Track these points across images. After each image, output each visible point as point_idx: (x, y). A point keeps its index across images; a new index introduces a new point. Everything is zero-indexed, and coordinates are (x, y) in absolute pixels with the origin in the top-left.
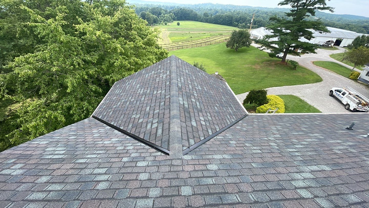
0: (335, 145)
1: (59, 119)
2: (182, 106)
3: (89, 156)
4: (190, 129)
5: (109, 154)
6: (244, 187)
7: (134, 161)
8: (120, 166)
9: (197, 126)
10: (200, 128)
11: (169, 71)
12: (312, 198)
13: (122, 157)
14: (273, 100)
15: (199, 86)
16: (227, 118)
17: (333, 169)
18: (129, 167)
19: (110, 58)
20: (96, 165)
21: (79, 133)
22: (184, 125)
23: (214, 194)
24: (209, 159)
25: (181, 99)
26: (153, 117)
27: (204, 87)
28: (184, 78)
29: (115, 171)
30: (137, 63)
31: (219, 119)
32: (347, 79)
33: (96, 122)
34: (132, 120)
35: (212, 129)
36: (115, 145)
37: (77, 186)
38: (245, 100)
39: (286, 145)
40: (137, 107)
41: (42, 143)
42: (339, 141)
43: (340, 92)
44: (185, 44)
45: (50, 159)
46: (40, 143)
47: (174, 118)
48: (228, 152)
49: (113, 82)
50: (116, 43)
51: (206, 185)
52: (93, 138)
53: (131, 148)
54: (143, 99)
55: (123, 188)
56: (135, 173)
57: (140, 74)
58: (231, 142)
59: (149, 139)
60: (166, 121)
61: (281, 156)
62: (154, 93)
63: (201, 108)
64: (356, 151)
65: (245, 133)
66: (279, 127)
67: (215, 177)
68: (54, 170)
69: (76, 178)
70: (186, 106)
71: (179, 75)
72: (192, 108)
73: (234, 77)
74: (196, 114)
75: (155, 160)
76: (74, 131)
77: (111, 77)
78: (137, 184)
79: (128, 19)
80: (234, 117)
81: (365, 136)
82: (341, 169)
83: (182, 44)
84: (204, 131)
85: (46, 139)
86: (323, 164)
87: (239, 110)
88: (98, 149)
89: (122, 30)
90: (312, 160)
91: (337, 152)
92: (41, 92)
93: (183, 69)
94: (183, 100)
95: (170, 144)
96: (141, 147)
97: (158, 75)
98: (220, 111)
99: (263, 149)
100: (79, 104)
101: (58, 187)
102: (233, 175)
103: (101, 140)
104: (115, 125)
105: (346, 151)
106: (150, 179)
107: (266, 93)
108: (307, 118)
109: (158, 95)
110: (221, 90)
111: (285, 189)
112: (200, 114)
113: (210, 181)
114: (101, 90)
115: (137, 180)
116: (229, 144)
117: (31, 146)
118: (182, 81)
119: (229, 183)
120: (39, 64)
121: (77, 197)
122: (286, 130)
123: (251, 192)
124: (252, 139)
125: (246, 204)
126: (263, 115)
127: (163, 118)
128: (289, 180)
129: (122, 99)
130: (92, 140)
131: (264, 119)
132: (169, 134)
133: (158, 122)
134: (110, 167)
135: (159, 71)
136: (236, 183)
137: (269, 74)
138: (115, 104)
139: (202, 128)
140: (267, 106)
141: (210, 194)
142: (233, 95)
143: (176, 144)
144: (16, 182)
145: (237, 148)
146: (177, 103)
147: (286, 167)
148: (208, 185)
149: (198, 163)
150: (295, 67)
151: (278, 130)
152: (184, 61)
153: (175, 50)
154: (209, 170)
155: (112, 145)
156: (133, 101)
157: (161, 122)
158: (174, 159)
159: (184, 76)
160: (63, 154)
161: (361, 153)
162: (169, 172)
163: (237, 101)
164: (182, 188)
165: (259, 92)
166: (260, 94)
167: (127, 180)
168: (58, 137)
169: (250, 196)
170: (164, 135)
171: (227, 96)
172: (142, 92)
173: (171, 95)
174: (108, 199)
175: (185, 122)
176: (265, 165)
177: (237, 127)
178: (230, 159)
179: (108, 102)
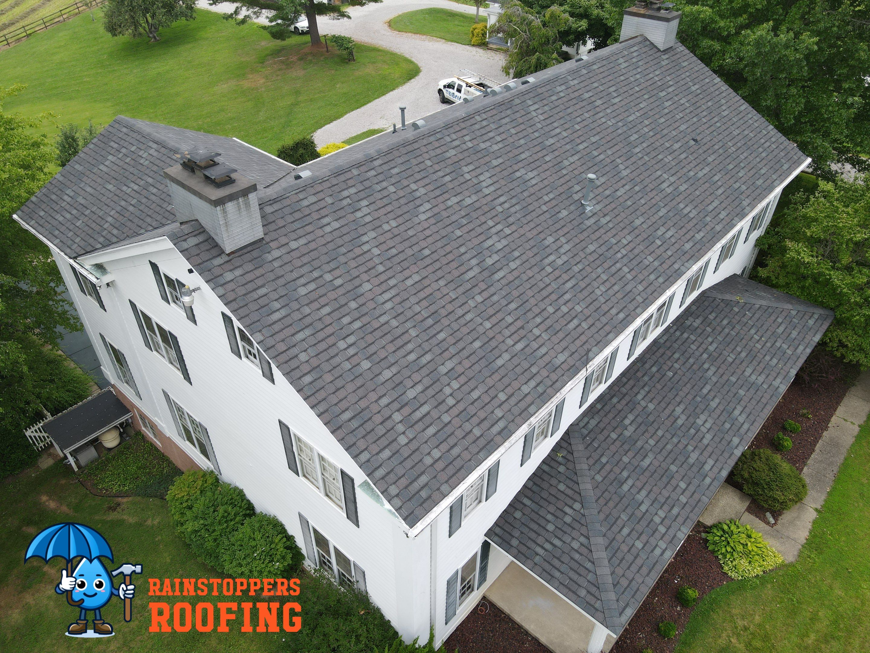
11: (151, 143)
32: (467, 47)
43: (453, 88)
97: (135, 156)
107: (313, 143)
135: (124, 150)
150: (351, 53)
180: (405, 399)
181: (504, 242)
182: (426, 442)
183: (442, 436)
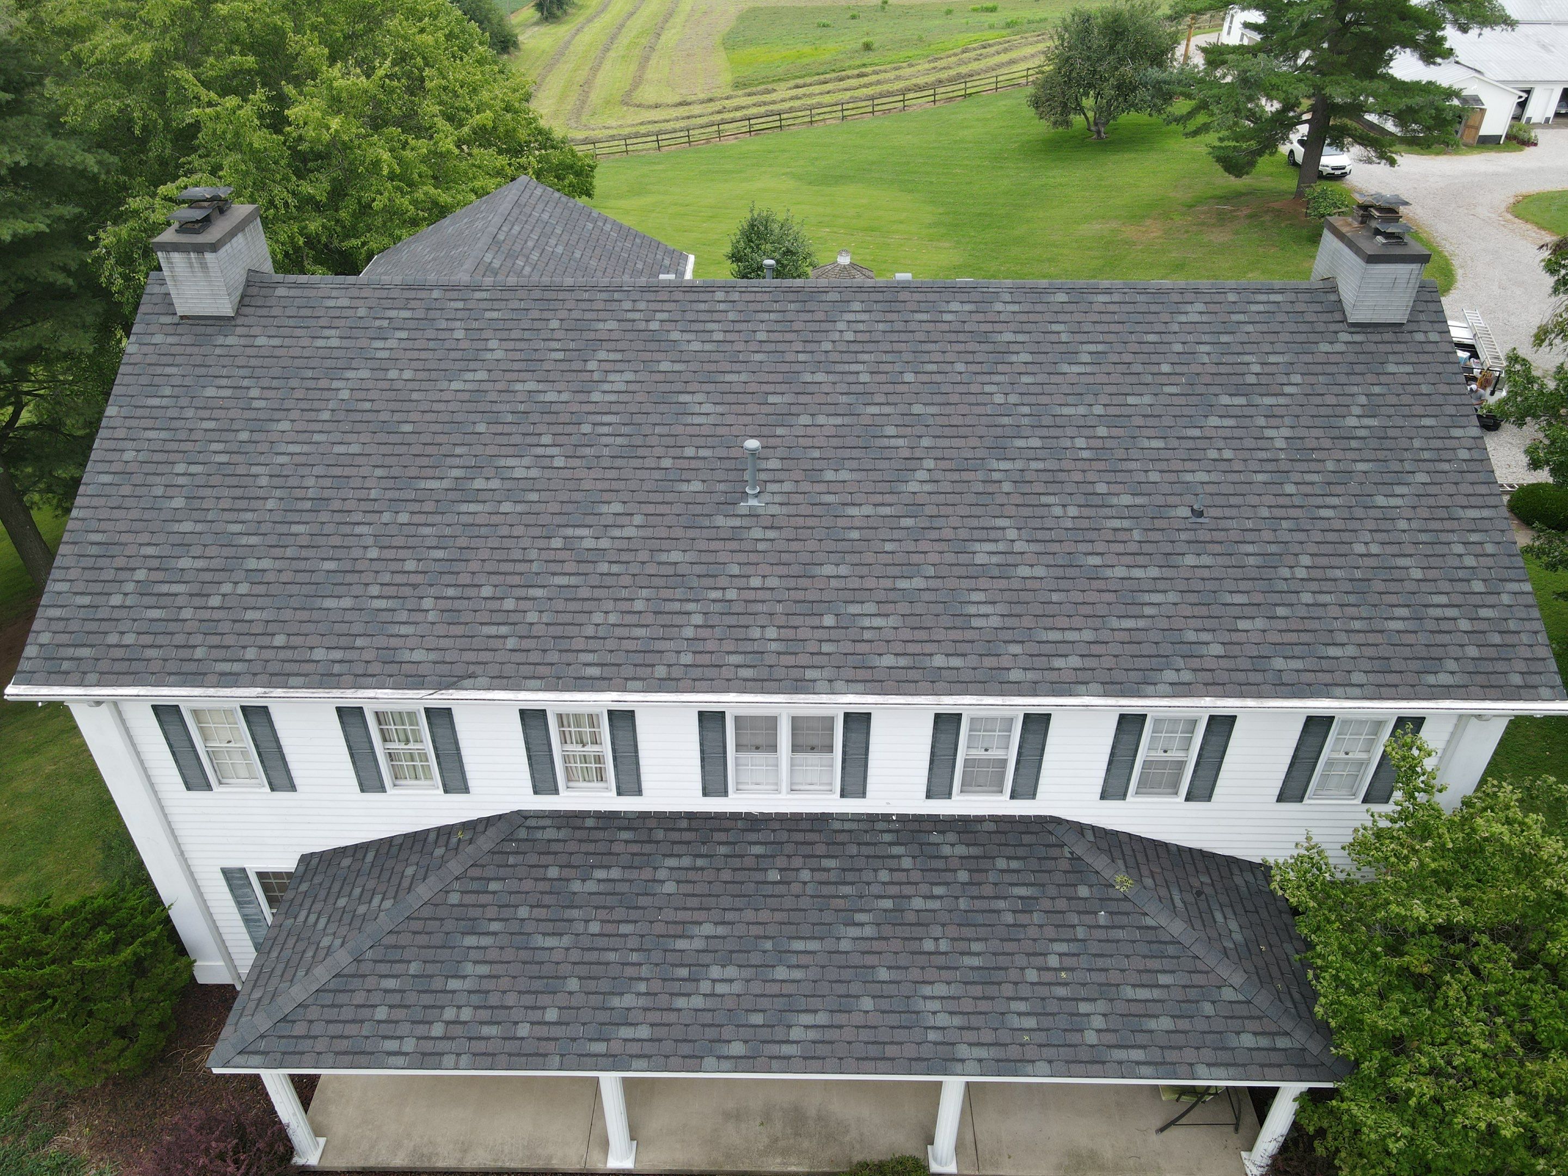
57: (437, 230)
180: (172, 563)
181: (534, 473)
182: (135, 620)
183: (160, 627)
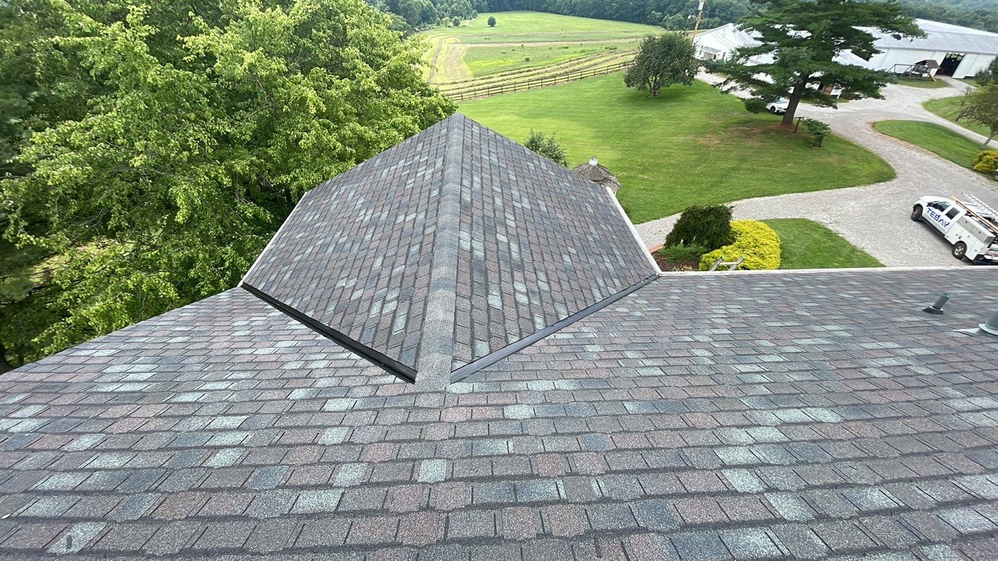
0: (877, 355)
1: (162, 293)
2: (468, 256)
3: (209, 386)
4: (481, 316)
5: (261, 381)
6: (585, 463)
7: (319, 398)
8: (280, 410)
9: (503, 308)
10: (511, 313)
11: (441, 159)
12: (758, 493)
13: (293, 389)
14: (748, 233)
15: (525, 200)
16: (595, 285)
17: (846, 420)
18: (302, 412)
19: (290, 126)
20: (221, 409)
21: (197, 329)
22: (465, 304)
23: (502, 478)
24: (515, 392)
25: (465, 235)
26: (388, 286)
27: (539, 202)
28: (482, 178)
29: (265, 422)
30: (361, 138)
31: (572, 289)
32: (967, 170)
33: (248, 299)
34: (337, 294)
35: (545, 315)
36: (283, 358)
37: (161, 459)
38: (671, 234)
39: (738, 355)
40: (351, 259)
41: (100, 353)
42: (890, 345)
43: (942, 210)
44: (510, 79)
45: (112, 392)
46: (95, 355)
47: (438, 288)
48: (573, 373)
49: (301, 191)
50: (304, 86)
51: (488, 456)
52: (232, 341)
53: (322, 364)
54: (368, 237)
55: (274, 465)
56: (314, 427)
57: (368, 171)
58: (590, 348)
59: (373, 343)
60: (420, 294)
61: (712, 382)
62: (399, 221)
63: (522, 260)
64: (929, 372)
65: (635, 324)
66: (734, 309)
67: (517, 438)
68: (115, 420)
69: (164, 439)
70: (479, 254)
71: (467, 170)
72: (496, 260)
73: (643, 172)
74: (506, 276)
75: (375, 396)
76: (185, 324)
77: (295, 179)
78: (311, 454)
79: (337, 14)
80: (617, 281)
81: (974, 331)
82: (868, 420)
83: (502, 80)
84: (521, 320)
85: (110, 345)
86: (822, 407)
87: (636, 262)
88: (238, 367)
89: (322, 45)
90: (793, 394)
91: (875, 373)
92: (112, 223)
93: (481, 153)
94: (472, 238)
95: (421, 354)
96: (348, 364)
97: (414, 170)
98: (579, 267)
99: (670, 366)
100: (212, 253)
101: (114, 461)
102: (565, 431)
103: (251, 344)
104: (294, 306)
105: (900, 372)
106: (348, 443)
107: (730, 214)
108: (823, 283)
109: (408, 226)
110: (590, 210)
111: (694, 469)
112: (518, 275)
113: (502, 447)
114: (269, 217)
115: (316, 444)
116: (582, 354)
117: (70, 361)
118: (477, 186)
119: (548, 453)
120: (99, 150)
121: (156, 485)
122: (751, 315)
123: (599, 475)
124: (650, 341)
125: (576, 503)
126: (700, 277)
127: (413, 286)
128: (712, 447)
129: (318, 239)
130: (226, 344)
131: (702, 287)
132: (420, 330)
133: (398, 297)
134: (256, 413)
135: (417, 158)
136: (568, 452)
137: (744, 160)
138: (300, 252)
139: (518, 312)
140: (730, 251)
141: (492, 478)
142: (624, 222)
143: (436, 355)
144: (16, 450)
145: (599, 364)
146: (452, 246)
147: (717, 411)
148: (492, 456)
149: (484, 402)
150: (820, 140)
151: (729, 316)
152: (488, 129)
153: (481, 99)
154: (508, 419)
155: (273, 358)
156: (345, 243)
157: (406, 297)
158: (423, 393)
159: (482, 171)
160: (145, 381)
161: (944, 376)
162: (402, 424)
163: (633, 238)
164: (425, 465)
165: (710, 211)
166: (711, 218)
167: (290, 446)
168: (144, 340)
169: (595, 485)
170: (409, 331)
171: (604, 227)
172: (368, 218)
173: (440, 224)
174: (230, 490)
175: (470, 299)
176: (661, 407)
177: (618, 310)
178: (572, 393)
179: (283, 245)
